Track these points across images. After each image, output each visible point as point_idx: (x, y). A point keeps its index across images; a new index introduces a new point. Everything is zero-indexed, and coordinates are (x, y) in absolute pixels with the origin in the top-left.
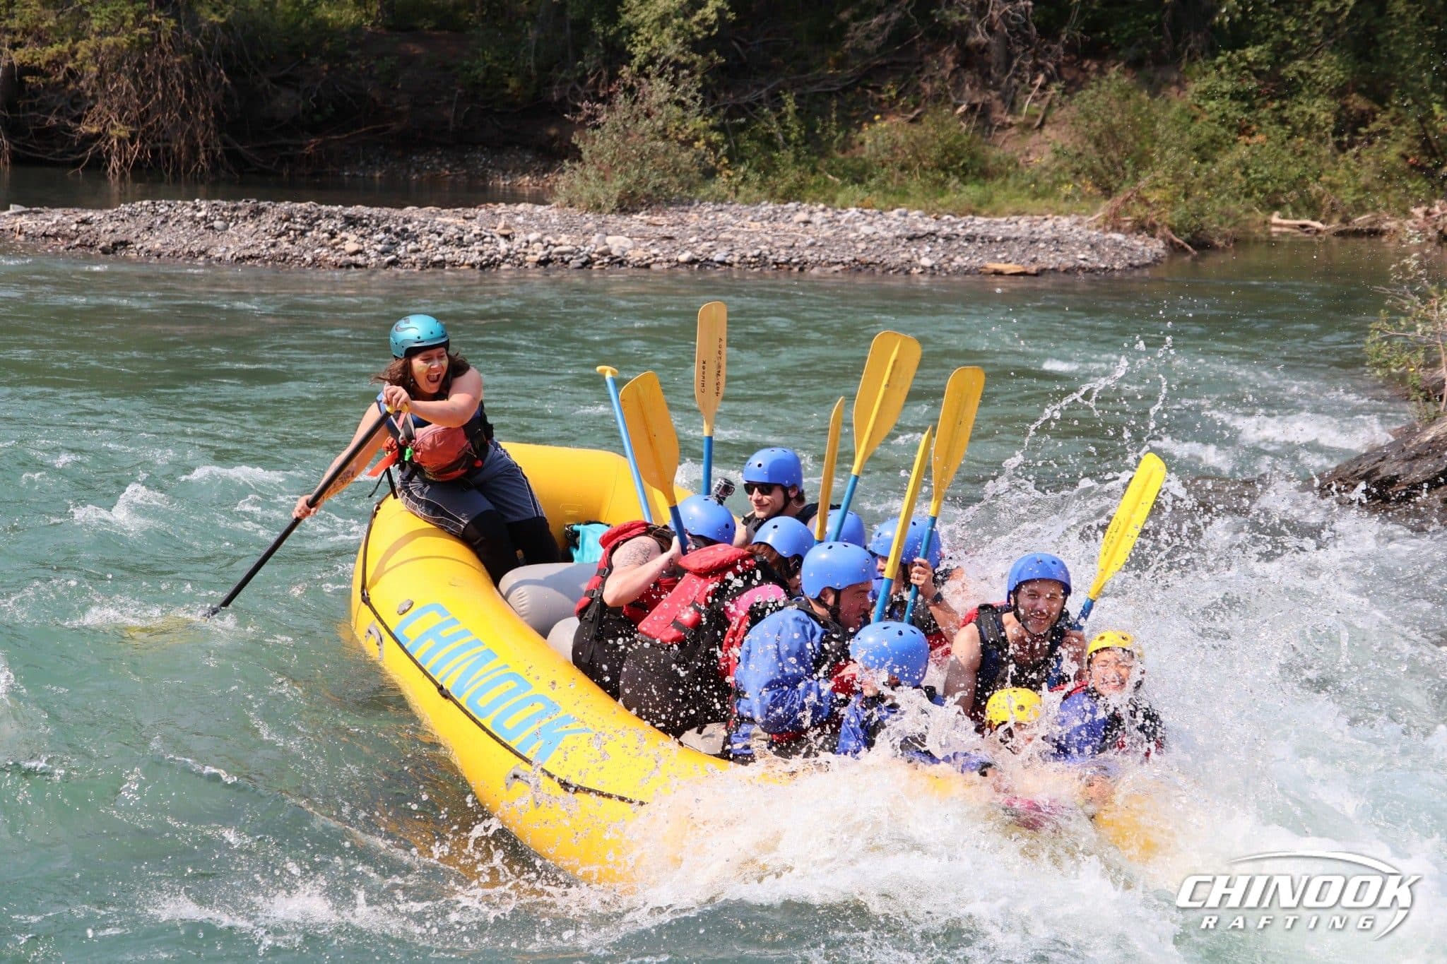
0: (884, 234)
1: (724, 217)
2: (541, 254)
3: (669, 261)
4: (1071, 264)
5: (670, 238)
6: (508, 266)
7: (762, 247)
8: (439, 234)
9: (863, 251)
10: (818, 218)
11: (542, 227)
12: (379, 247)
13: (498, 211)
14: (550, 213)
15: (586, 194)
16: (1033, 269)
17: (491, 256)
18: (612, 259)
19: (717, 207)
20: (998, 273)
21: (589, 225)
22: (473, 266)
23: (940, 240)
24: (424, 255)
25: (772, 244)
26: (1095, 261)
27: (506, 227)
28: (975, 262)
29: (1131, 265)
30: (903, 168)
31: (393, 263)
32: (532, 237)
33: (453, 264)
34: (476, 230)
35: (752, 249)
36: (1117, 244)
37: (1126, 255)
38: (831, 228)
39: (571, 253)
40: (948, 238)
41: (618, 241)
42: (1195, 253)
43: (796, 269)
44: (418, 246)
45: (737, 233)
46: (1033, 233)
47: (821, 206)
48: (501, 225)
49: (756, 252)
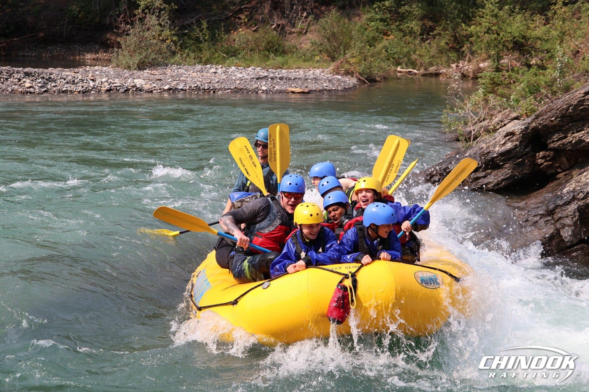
0: (246, 77)
1: (181, 71)
2: (108, 87)
3: (160, 89)
4: (321, 88)
5: (160, 80)
6: (94, 92)
7: (198, 83)
8: (65, 79)
9: (239, 84)
10: (220, 71)
11: (107, 76)
12: (40, 85)
13: (87, 69)
14: (110, 70)
15: (124, 62)
16: (306, 90)
17: (87, 88)
18: (137, 89)
19: (178, 67)
20: (293, 92)
21: (126, 75)
22: (79, 92)
23: (269, 79)
24: (59, 88)
25: (202, 82)
26: (331, 87)
27: (92, 76)
28: (283, 88)
29: (345, 88)
30: (251, 50)
31: (46, 91)
32: (104, 80)
33: (71, 92)
34: (80, 77)
35: (193, 84)
36: (339, 80)
37: (342, 84)
38: (225, 75)
39: (120, 86)
40: (272, 79)
41: (139, 81)
42: (369, 84)
43: (212, 92)
44: (56, 84)
45: (187, 77)
46: (306, 76)
47: (220, 66)
48: (90, 75)
49: (196, 85)
